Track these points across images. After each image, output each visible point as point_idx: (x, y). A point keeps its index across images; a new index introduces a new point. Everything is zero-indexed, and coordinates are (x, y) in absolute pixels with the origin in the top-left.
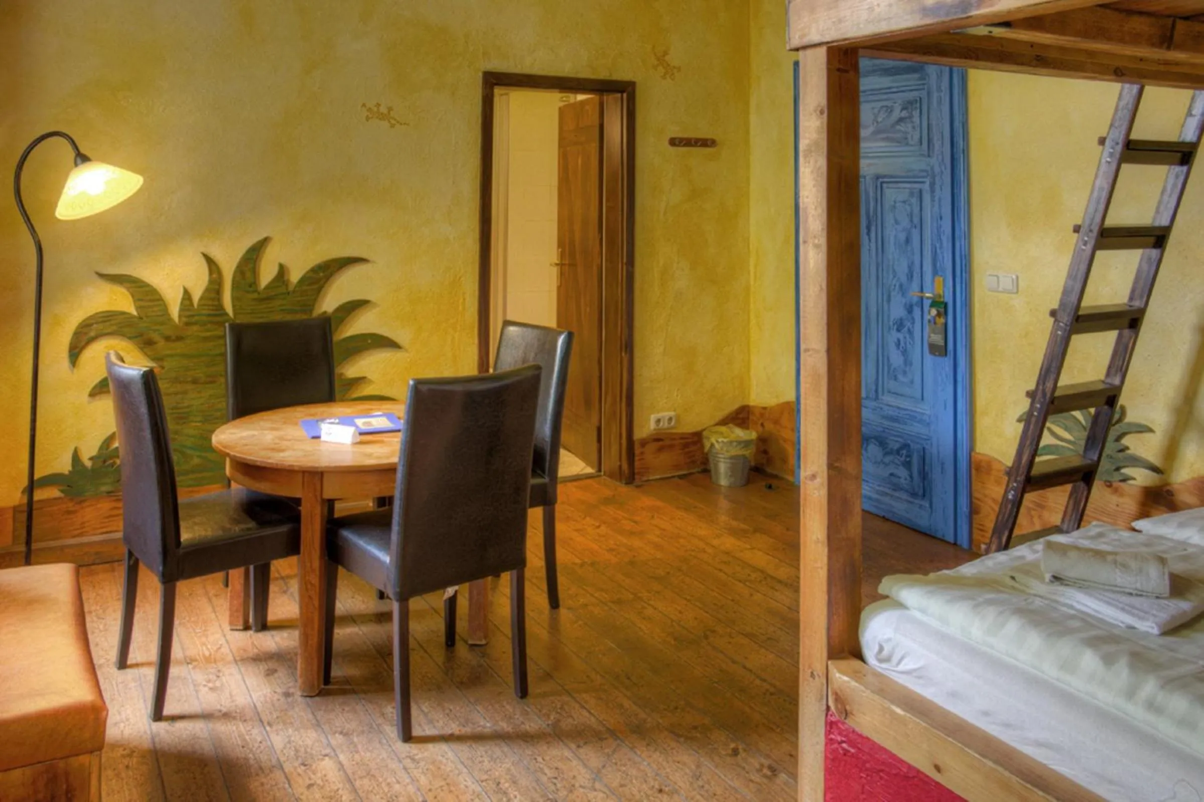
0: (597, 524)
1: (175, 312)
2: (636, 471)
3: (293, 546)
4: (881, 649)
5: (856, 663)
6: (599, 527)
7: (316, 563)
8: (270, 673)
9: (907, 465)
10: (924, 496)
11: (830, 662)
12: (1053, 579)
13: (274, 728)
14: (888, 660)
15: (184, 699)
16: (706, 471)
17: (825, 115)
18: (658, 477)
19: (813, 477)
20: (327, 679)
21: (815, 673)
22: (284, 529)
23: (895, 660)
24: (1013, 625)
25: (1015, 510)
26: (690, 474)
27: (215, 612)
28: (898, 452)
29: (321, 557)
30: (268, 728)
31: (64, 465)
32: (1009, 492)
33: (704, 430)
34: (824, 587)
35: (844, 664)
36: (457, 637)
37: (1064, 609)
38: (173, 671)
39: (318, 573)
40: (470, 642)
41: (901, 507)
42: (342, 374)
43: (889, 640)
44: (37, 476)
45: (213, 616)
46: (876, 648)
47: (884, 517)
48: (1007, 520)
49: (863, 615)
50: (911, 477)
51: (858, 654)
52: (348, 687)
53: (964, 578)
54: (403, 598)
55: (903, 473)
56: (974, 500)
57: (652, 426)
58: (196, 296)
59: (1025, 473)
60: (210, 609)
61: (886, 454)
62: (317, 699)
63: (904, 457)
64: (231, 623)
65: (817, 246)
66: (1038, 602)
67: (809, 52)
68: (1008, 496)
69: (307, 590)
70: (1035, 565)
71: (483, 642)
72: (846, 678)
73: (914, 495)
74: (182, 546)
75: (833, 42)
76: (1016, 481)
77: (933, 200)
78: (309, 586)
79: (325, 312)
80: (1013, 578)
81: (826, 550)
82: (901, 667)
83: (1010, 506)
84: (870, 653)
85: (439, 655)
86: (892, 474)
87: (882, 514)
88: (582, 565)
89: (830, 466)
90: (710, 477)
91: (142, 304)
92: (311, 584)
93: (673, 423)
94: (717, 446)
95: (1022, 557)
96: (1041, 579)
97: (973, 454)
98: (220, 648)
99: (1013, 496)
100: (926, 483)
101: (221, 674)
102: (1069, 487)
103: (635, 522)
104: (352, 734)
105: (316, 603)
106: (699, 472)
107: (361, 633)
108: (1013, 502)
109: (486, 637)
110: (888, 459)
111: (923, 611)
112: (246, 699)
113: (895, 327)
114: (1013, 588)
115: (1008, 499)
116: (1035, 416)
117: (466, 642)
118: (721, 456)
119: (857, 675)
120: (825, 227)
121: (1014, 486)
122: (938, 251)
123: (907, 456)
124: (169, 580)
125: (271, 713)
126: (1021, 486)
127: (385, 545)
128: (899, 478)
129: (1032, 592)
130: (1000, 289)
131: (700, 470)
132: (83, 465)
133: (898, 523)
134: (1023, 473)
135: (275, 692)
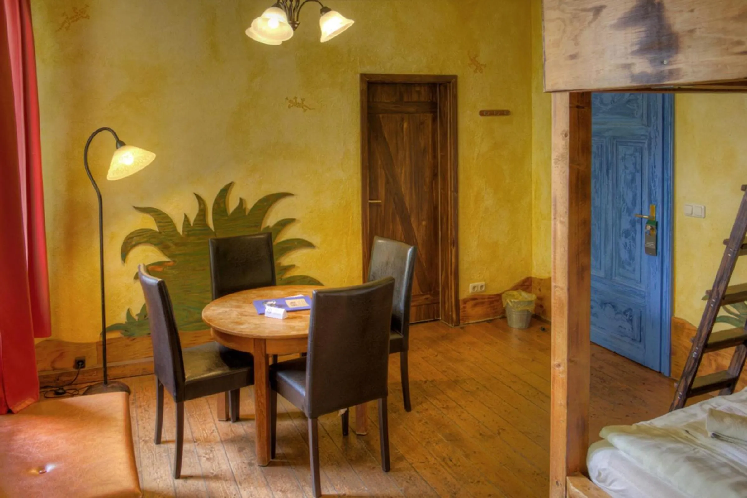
0: (436, 354)
1: (180, 228)
2: (461, 318)
3: (250, 380)
4: (600, 474)
5: (585, 479)
6: (437, 355)
7: (264, 391)
8: (240, 450)
9: (631, 321)
10: (640, 341)
11: (567, 478)
12: (713, 436)
13: (243, 485)
14: (604, 481)
15: (193, 465)
16: (504, 318)
17: (568, 137)
18: (475, 321)
19: (559, 365)
20: (273, 455)
21: (559, 483)
22: (245, 370)
23: (609, 481)
24: (685, 469)
25: (697, 364)
26: (495, 319)
27: (210, 408)
28: (624, 313)
29: (267, 386)
30: (239, 486)
31: (122, 319)
32: (693, 352)
33: (503, 293)
34: (565, 433)
35: (576, 480)
36: (349, 429)
37: (719, 457)
38: (186, 447)
39: (265, 397)
40: (357, 433)
41: (626, 348)
42: (280, 264)
43: (604, 469)
44: (108, 325)
45: (209, 411)
46: (597, 474)
47: (615, 352)
48: (691, 371)
49: (590, 450)
50: (632, 328)
51: (585, 473)
52: (285, 461)
53: (655, 428)
54: (314, 417)
55: (627, 325)
56: (673, 347)
57: (470, 290)
58: (192, 219)
59: (704, 342)
60: (207, 407)
61: (617, 314)
62: (268, 468)
63: (628, 316)
64: (219, 417)
65: (562, 222)
66: (702, 452)
67: (558, 95)
68: (692, 355)
69: (259, 406)
70: (702, 423)
71: (365, 433)
72: (577, 490)
73: (634, 340)
74: (186, 381)
75: (573, 90)
76: (697, 346)
77: (650, 155)
78: (260, 404)
79: (268, 227)
80: (687, 432)
81: (566, 411)
82: (611, 487)
83: (693, 361)
84: (593, 474)
85: (339, 441)
86: (620, 326)
87: (613, 350)
88: (426, 382)
89: (570, 360)
90: (507, 322)
91: (162, 224)
92: (262, 403)
93: (483, 289)
94: (510, 304)
95: (695, 415)
96: (705, 433)
97: (673, 318)
98: (212, 433)
99: (696, 355)
100: (642, 333)
101: (213, 450)
102: (734, 348)
103: (459, 353)
104: (287, 491)
105: (265, 415)
106: (500, 318)
107: (293, 425)
108: (696, 360)
109: (366, 431)
110: (619, 316)
111: (627, 453)
112: (227, 466)
113: (624, 235)
114: (687, 439)
115: (692, 357)
116: (711, 307)
117: (354, 432)
118: (513, 310)
119: (585, 489)
120: (567, 211)
121: (696, 349)
122: (653, 188)
123: (631, 316)
124: (180, 399)
125: (241, 476)
126: (701, 350)
127: (303, 384)
128: (625, 329)
129: (699, 442)
130: (693, 215)
131: (500, 316)
132: (133, 318)
133: (624, 357)
134: (702, 342)
135: (244, 463)
